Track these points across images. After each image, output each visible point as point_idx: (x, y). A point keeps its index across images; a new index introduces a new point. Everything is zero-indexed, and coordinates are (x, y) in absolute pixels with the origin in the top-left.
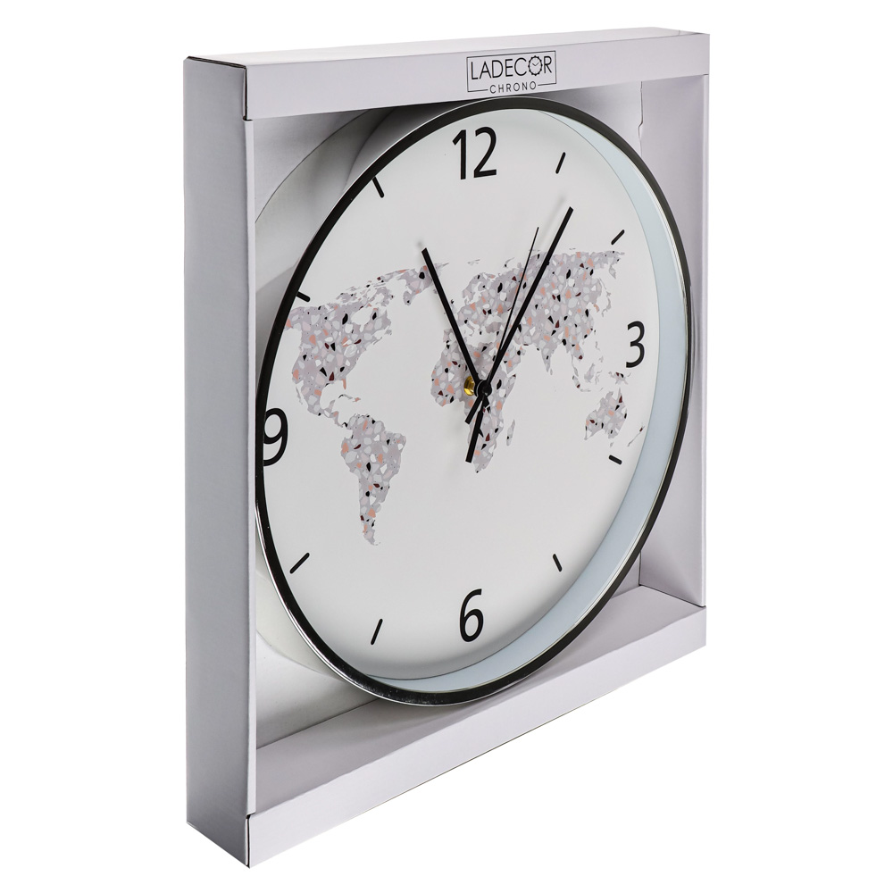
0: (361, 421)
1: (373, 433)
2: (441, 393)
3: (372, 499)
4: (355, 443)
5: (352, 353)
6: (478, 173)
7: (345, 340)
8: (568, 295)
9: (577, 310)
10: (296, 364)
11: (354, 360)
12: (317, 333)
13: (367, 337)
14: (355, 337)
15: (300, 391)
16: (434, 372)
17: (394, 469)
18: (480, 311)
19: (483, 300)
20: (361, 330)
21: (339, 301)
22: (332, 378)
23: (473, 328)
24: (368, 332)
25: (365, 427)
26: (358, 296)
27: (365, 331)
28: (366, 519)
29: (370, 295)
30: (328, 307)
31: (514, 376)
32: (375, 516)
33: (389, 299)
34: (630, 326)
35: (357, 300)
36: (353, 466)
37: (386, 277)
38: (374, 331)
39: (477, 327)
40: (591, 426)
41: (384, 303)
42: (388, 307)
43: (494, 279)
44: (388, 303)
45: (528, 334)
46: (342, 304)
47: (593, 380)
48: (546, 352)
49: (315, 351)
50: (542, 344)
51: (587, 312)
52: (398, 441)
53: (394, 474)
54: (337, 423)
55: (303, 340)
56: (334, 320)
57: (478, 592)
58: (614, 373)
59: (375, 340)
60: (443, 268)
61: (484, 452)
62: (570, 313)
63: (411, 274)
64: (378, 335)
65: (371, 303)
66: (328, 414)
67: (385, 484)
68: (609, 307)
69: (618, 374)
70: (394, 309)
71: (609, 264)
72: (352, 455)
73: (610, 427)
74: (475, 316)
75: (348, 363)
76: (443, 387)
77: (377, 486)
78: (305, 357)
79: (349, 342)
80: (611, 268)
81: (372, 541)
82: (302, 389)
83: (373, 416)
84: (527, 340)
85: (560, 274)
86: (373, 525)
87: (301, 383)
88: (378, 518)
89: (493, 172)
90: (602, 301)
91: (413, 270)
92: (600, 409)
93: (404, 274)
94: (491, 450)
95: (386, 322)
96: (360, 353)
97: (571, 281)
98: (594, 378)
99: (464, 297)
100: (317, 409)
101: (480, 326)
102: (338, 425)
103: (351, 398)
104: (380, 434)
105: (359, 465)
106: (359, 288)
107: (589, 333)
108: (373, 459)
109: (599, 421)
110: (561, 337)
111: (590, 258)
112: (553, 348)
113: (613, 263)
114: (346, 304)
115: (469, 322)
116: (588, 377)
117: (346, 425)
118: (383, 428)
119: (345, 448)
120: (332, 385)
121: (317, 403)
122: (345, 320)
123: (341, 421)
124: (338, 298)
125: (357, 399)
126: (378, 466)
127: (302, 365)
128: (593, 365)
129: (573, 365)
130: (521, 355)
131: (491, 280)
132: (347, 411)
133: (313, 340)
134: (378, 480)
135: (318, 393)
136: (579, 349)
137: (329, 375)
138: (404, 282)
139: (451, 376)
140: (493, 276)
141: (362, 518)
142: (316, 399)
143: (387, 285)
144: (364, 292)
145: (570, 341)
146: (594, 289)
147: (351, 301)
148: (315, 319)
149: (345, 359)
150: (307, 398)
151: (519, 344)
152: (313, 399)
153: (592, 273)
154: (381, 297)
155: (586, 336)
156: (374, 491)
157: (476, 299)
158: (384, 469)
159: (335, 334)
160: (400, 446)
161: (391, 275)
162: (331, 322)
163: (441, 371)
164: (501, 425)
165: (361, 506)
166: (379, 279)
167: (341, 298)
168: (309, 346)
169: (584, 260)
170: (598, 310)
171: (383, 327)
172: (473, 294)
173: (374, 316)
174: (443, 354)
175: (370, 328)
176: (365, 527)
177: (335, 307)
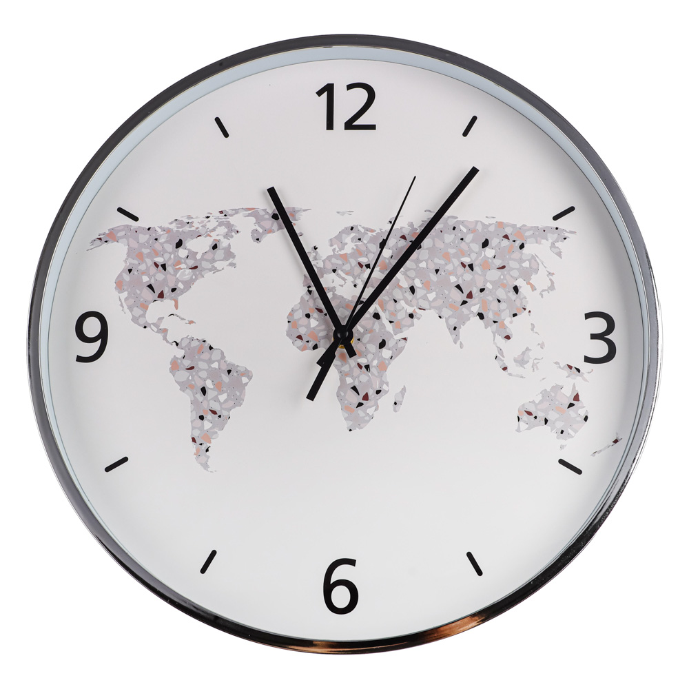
0: (195, 344)
1: (210, 359)
2: (300, 337)
3: (207, 424)
4: (187, 363)
5: (187, 277)
6: (349, 125)
7: (179, 263)
8: (486, 265)
9: (499, 284)
10: (120, 275)
11: (188, 284)
12: (145, 251)
13: (205, 264)
14: (191, 263)
15: (123, 301)
16: (291, 315)
17: (238, 402)
18: (354, 263)
19: (358, 252)
20: (199, 257)
21: (173, 227)
22: (161, 295)
23: (344, 279)
24: (207, 260)
25: (200, 351)
26: (196, 225)
27: (202, 259)
28: (198, 442)
29: (211, 225)
30: (159, 230)
31: (405, 339)
32: (210, 443)
33: (233, 234)
34: (588, 316)
35: (193, 229)
36: (184, 386)
37: (230, 212)
38: (213, 261)
39: (350, 279)
40: (525, 417)
41: (227, 236)
42: (231, 241)
43: (374, 234)
44: (232, 237)
45: (425, 298)
46: (176, 229)
47: (529, 366)
48: (453, 322)
49: (143, 267)
50: (446, 312)
51: (516, 289)
52: (243, 375)
53: (235, 405)
54: (165, 339)
55: (129, 254)
56: (166, 242)
57: (352, 562)
58: (563, 364)
59: (215, 270)
60: (303, 213)
61: (360, 410)
62: (489, 286)
63: (262, 213)
64: (218, 265)
65: (212, 234)
66: (155, 329)
67: (224, 413)
68: (552, 287)
69: (570, 367)
70: (241, 244)
71: (550, 241)
72: (184, 375)
73: (560, 426)
74: (347, 267)
75: (181, 286)
76: (302, 331)
77: (214, 412)
78: (130, 271)
79: (183, 266)
80: (553, 245)
81: (205, 466)
82: (126, 299)
83: (210, 342)
84: (424, 304)
85: (473, 241)
86: (207, 450)
87: (125, 294)
88: (214, 444)
89: (373, 127)
90: (540, 280)
91: (265, 210)
92: (541, 402)
93: (253, 212)
94: (370, 411)
95: (229, 254)
96: (196, 279)
97: (489, 252)
98: (530, 364)
99: (331, 245)
100: (142, 321)
101: (355, 278)
102: (167, 342)
103: (183, 319)
104: (219, 361)
105: (192, 387)
106: (197, 218)
107: (521, 313)
108: (209, 385)
109: (541, 415)
110: (476, 309)
111: (520, 231)
112: (464, 319)
113: (557, 241)
114: (181, 230)
115: (339, 272)
116: (521, 361)
117: (177, 344)
118: (223, 357)
119: (175, 366)
120: (159, 302)
121: (143, 316)
122: (179, 244)
123: (171, 338)
124: (171, 223)
125: (191, 322)
126: (216, 393)
127: (127, 277)
128: (527, 349)
129: (495, 343)
130: (415, 320)
131: (370, 234)
132: (178, 331)
133: (140, 257)
134: (216, 407)
135: (145, 307)
136: (504, 326)
137: (158, 292)
138: (253, 220)
139: (313, 323)
140: (372, 231)
141: (194, 440)
142: (142, 312)
143: (231, 220)
144: (202, 222)
145: (489, 316)
146: (526, 264)
147: (187, 228)
148: (143, 238)
149: (178, 281)
150: (131, 309)
151: (412, 306)
152: (138, 312)
153: (522, 246)
154: (223, 230)
155: (515, 315)
156: (209, 416)
157: (348, 250)
158: (223, 397)
159: (167, 256)
160: (245, 380)
161: (237, 211)
162: (162, 244)
163: (299, 315)
164: (385, 387)
165: (193, 428)
166: (221, 212)
167: (174, 224)
168: (136, 262)
169: (508, 231)
170: (534, 288)
171: (226, 259)
172: (343, 245)
173: (215, 247)
174: (302, 298)
175: (209, 256)
176: (198, 450)
177: (168, 231)
